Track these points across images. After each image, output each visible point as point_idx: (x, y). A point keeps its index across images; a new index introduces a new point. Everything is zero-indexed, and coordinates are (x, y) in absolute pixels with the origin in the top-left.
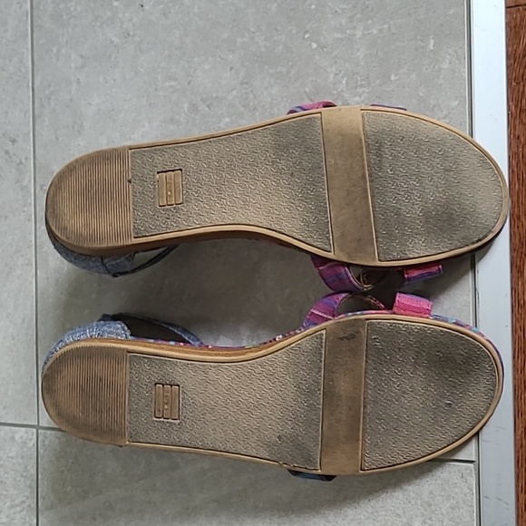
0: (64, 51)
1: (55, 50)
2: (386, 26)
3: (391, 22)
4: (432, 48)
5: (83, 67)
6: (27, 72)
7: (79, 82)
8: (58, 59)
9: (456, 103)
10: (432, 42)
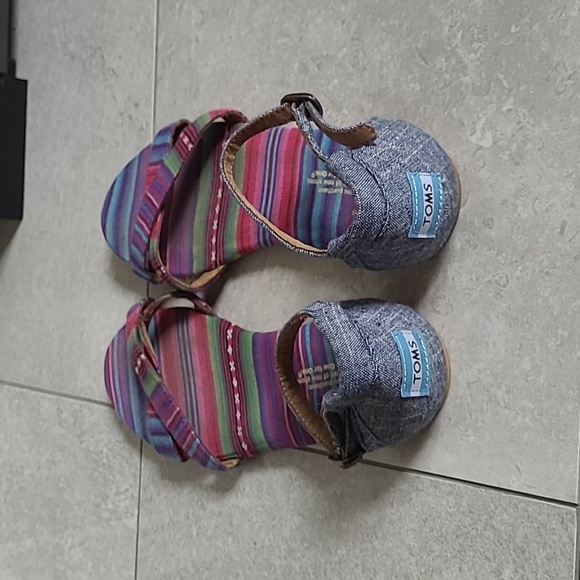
0: (185, 7)
1: (178, 6)
5: (202, 23)
6: (152, 30)
7: (197, 41)
8: (180, 16)
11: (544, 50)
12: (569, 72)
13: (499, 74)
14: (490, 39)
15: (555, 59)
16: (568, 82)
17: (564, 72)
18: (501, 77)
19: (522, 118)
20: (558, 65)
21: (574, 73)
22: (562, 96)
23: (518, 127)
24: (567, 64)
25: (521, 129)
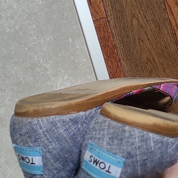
2: (52, 37)
3: (53, 35)
4: (71, 42)
9: (86, 60)
10: (71, 40)
11: (72, 59)
12: (82, 64)
13: (60, 69)
14: (53, 59)
15: (77, 61)
16: (83, 67)
17: (80, 64)
18: (61, 70)
19: (72, 80)
20: (78, 63)
21: (84, 64)
22: (82, 71)
23: (71, 83)
24: (81, 62)
25: (73, 83)
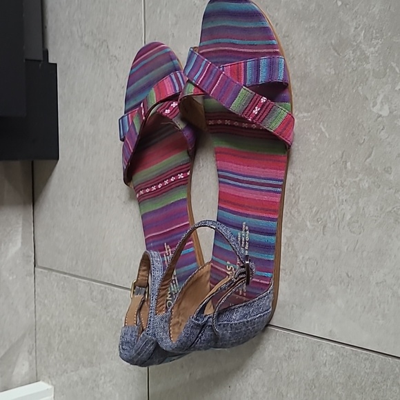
0: (164, 12)
1: (158, 12)
5: (176, 24)
6: (141, 28)
7: (173, 36)
8: (160, 18)
13: (392, 63)
14: (385, 37)
18: (394, 65)
